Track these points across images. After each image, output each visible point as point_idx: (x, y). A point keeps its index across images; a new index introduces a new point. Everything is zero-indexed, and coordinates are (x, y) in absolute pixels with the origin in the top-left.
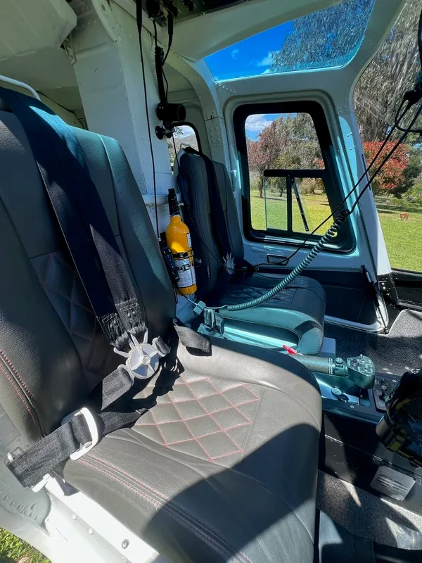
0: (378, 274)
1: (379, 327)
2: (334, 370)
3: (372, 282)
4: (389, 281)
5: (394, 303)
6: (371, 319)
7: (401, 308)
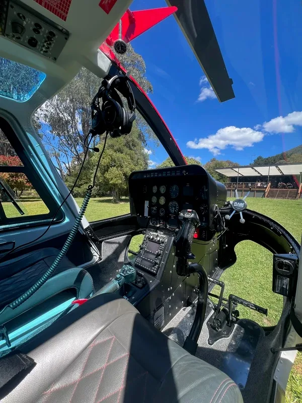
0: (85, 228)
1: (96, 258)
2: (119, 283)
3: (83, 234)
4: (90, 229)
5: (97, 241)
6: (91, 256)
7: (101, 242)
